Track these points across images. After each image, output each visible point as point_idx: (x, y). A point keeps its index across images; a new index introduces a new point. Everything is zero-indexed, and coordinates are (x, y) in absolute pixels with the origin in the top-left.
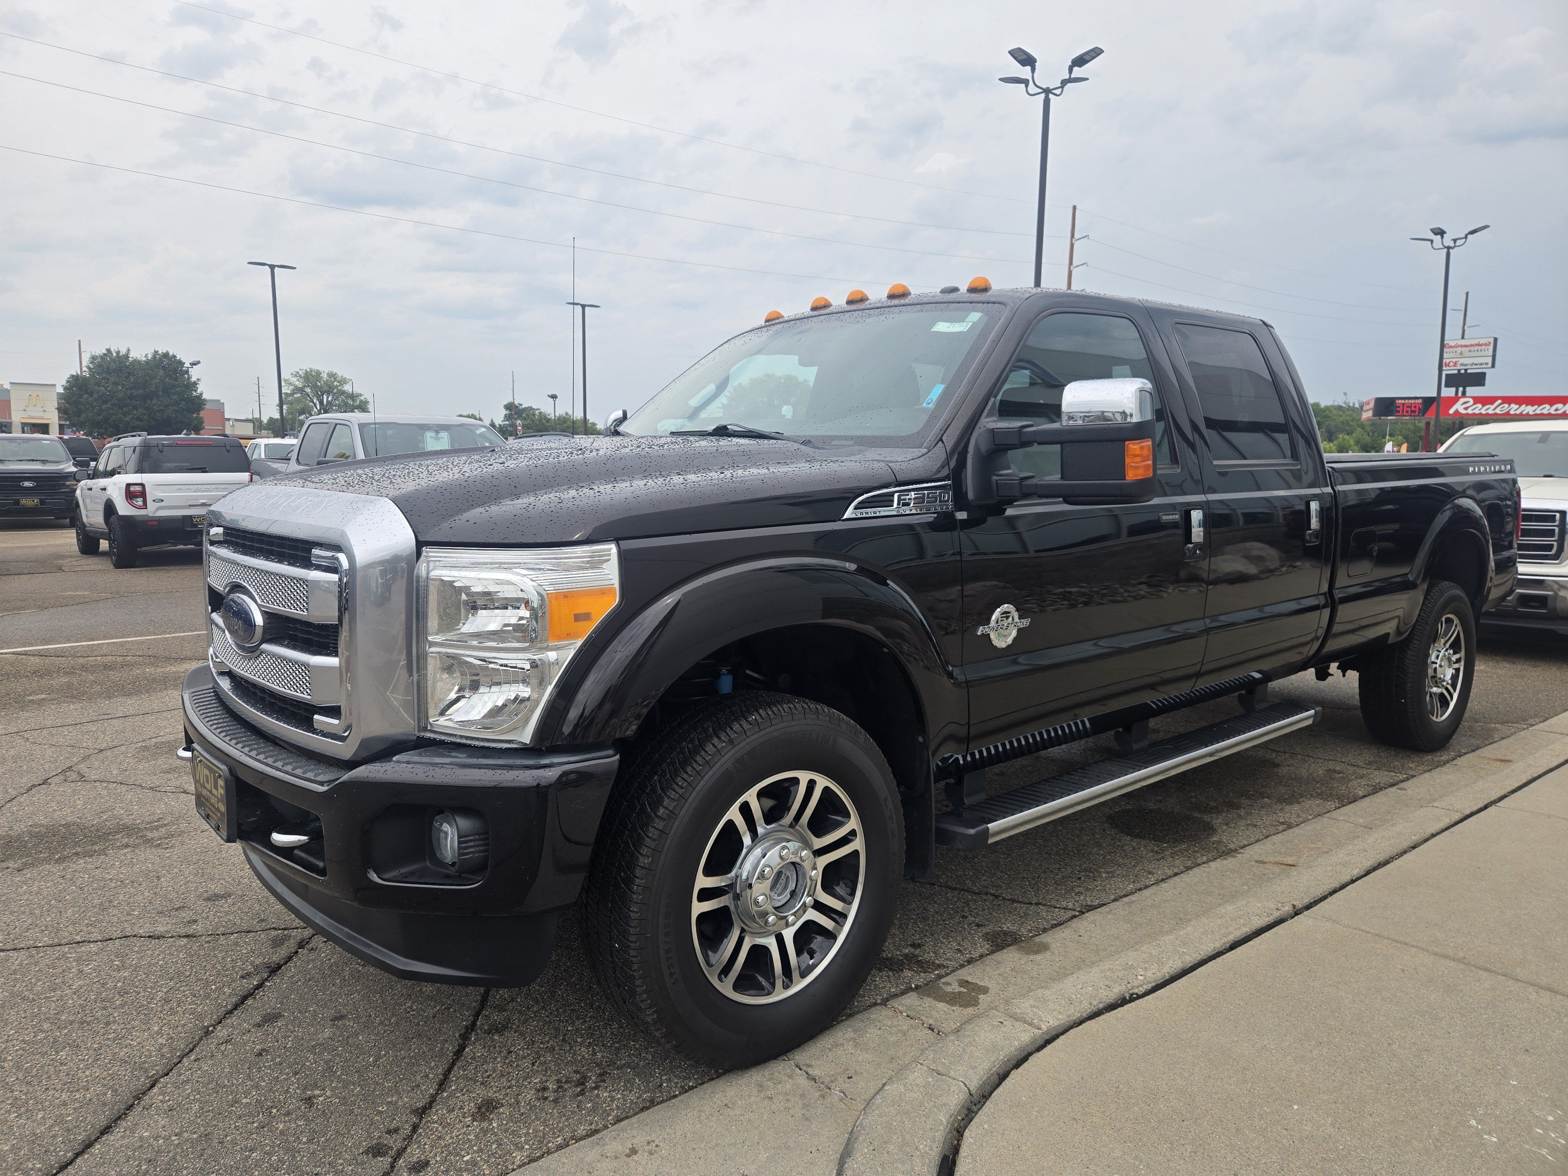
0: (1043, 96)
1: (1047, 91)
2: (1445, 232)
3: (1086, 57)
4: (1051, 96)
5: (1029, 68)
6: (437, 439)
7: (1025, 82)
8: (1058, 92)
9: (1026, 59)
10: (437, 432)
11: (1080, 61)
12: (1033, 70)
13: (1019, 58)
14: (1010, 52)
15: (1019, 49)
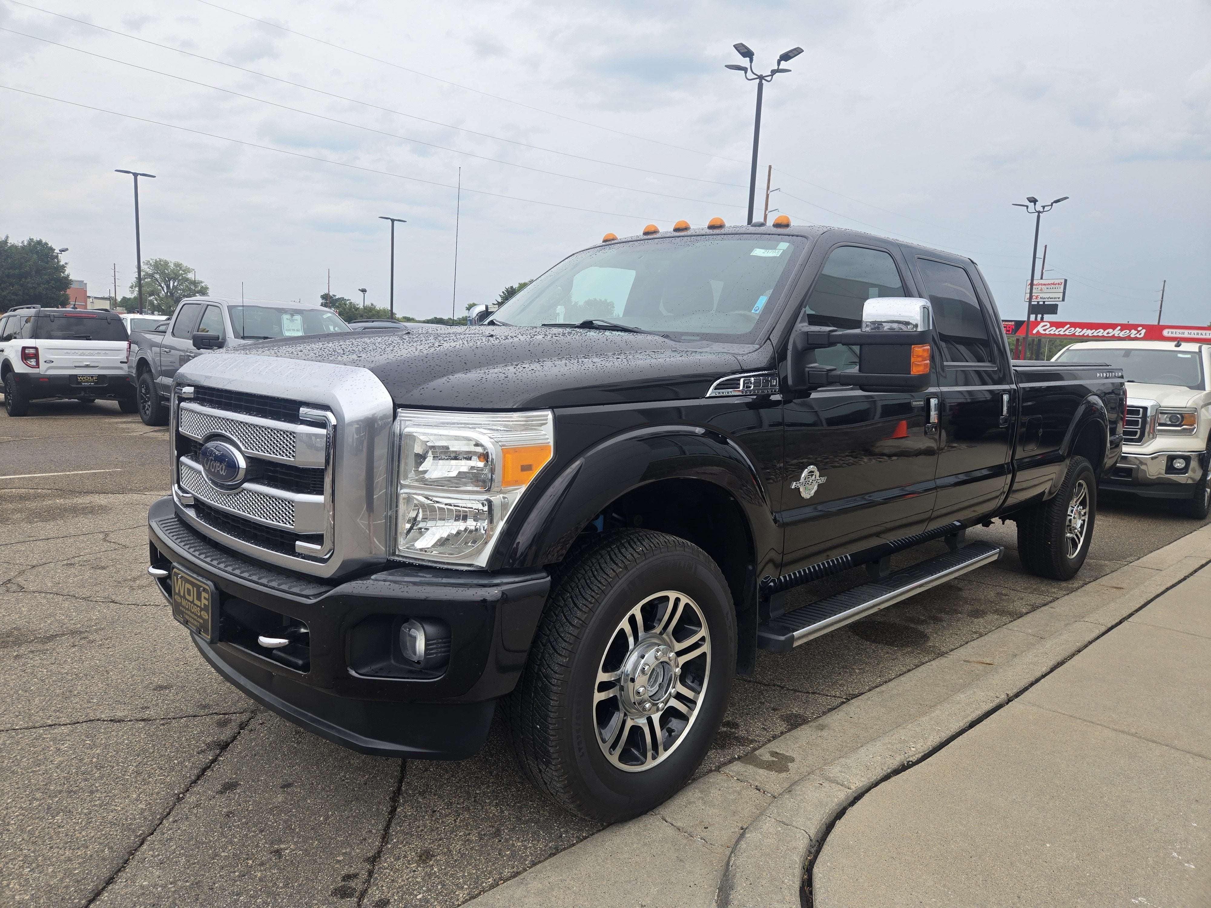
0: (758, 81)
1: (761, 78)
2: (1037, 201)
3: (790, 54)
4: (764, 81)
5: (748, 59)
6: (292, 321)
7: (745, 69)
8: (769, 78)
9: (747, 53)
10: (292, 315)
11: (786, 57)
12: (751, 61)
13: (742, 51)
14: (734, 46)
15: (742, 44)
